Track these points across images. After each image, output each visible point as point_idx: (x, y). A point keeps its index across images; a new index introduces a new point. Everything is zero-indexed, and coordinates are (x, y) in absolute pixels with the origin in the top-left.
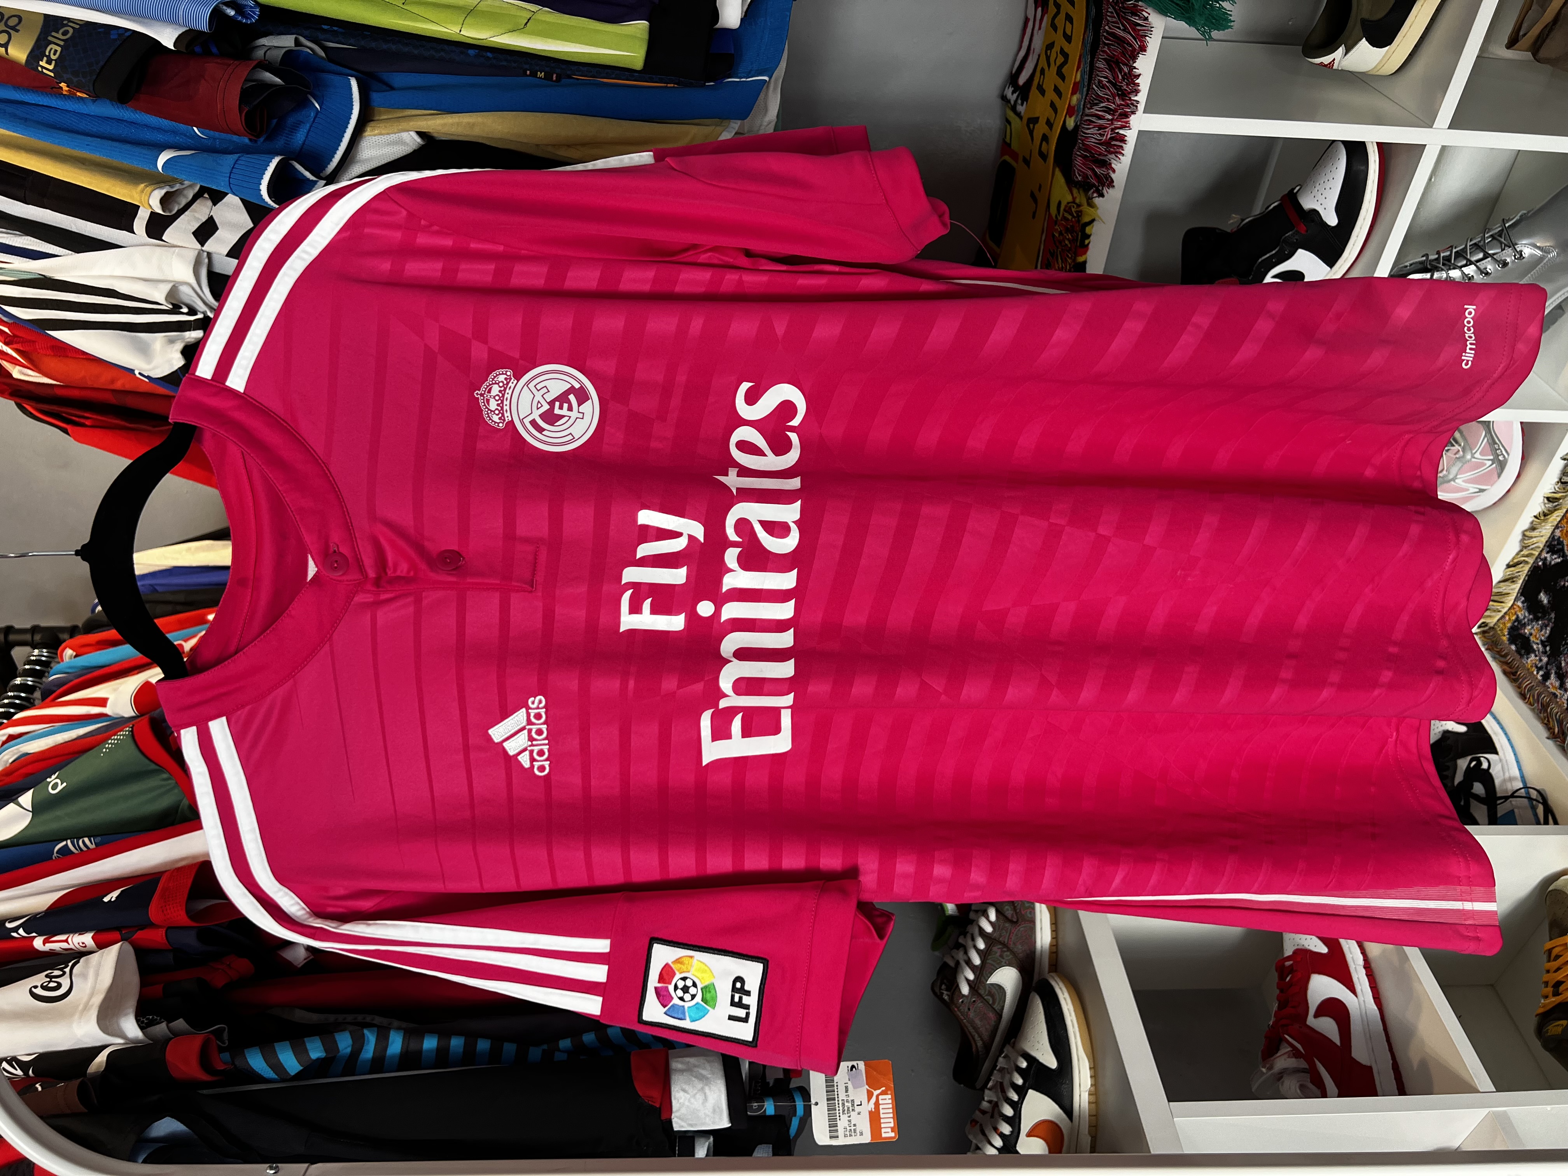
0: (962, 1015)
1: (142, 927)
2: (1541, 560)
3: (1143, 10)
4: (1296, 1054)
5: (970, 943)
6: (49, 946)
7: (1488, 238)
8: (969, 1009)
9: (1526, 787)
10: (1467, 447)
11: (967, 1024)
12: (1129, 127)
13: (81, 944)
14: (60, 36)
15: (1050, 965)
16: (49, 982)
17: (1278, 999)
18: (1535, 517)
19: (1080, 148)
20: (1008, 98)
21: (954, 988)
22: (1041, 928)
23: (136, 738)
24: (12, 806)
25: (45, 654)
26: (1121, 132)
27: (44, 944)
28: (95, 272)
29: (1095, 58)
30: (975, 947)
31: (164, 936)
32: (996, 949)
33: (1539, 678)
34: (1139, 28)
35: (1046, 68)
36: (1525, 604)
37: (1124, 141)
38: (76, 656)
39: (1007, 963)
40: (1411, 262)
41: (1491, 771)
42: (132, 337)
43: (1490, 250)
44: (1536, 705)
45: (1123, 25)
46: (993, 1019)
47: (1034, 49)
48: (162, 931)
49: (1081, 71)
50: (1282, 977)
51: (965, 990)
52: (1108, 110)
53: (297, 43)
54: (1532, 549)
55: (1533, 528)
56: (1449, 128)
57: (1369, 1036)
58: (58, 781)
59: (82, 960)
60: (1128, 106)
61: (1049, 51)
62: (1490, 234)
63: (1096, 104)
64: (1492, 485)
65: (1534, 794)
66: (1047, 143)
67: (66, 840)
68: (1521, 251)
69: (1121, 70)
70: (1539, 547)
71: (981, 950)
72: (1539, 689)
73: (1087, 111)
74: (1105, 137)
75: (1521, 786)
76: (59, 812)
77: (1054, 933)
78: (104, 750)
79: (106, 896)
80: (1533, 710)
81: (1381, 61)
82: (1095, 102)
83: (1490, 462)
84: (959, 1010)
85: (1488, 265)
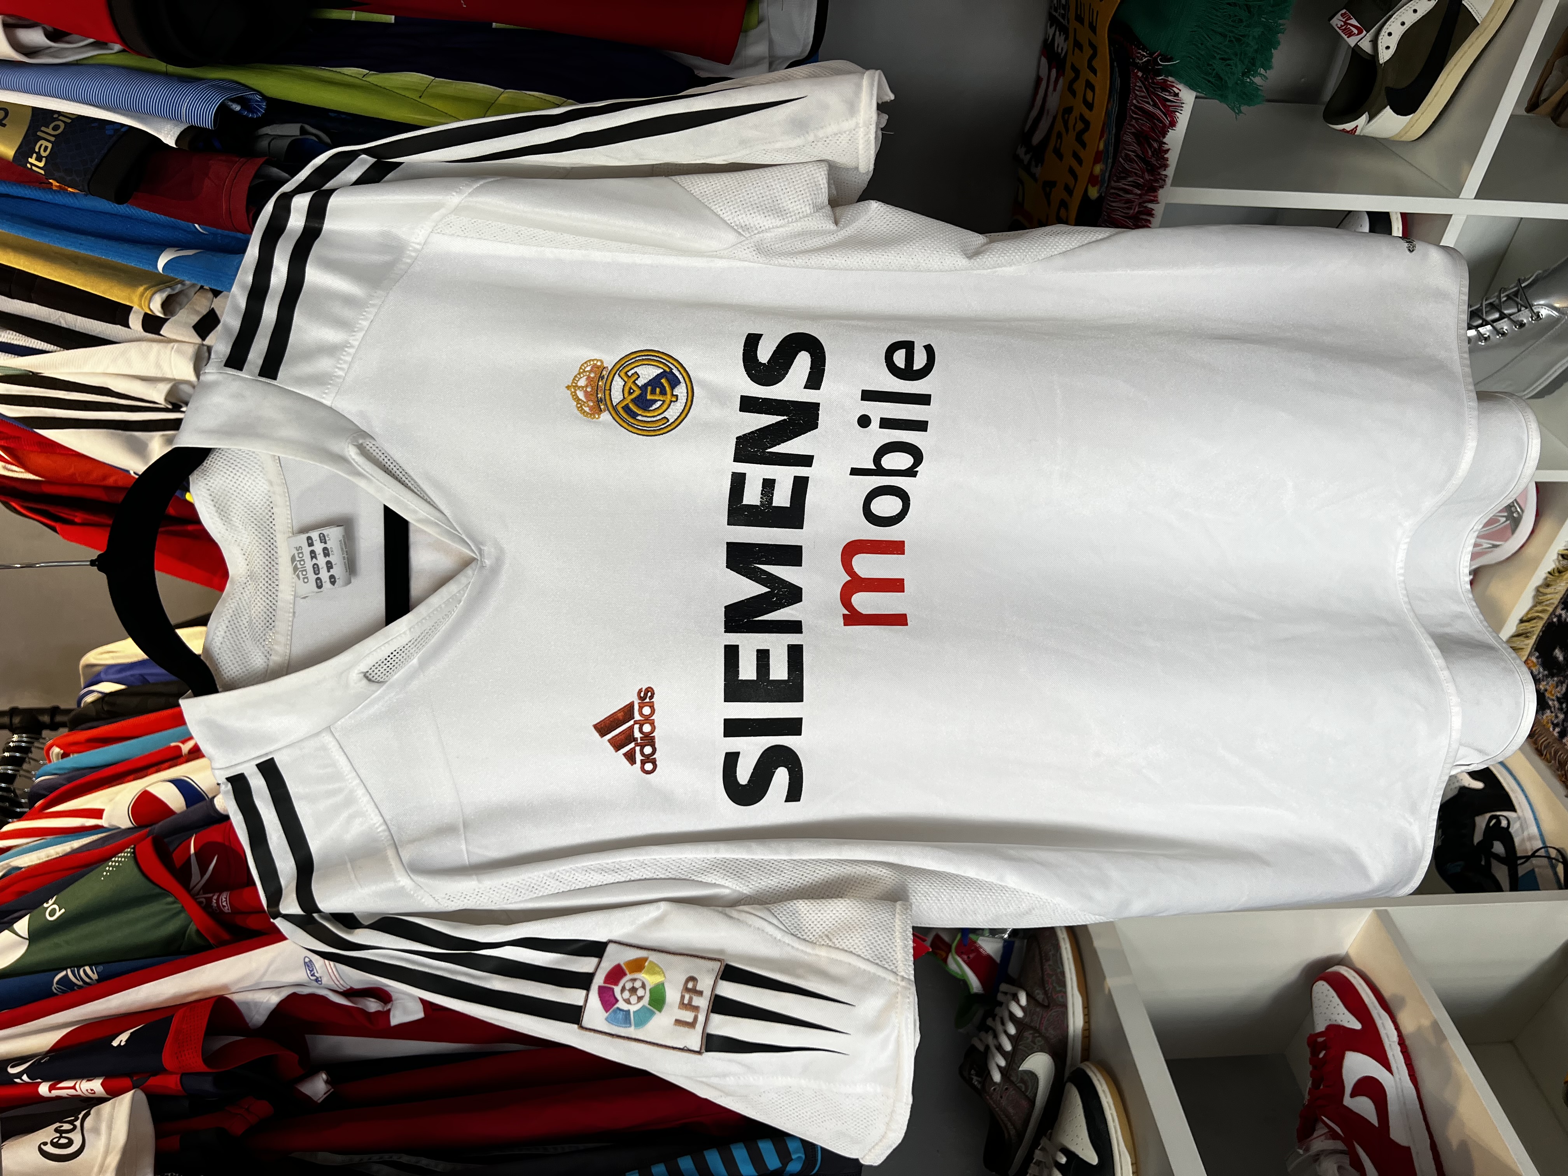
0: (993, 1102)
1: (155, 1073)
2: (1556, 616)
3: (1174, 86)
4: (1333, 1135)
5: (1000, 1028)
6: (55, 1093)
7: (1504, 297)
8: (1001, 1097)
9: (1545, 847)
11: (998, 1111)
12: (1157, 201)
13: (90, 1091)
14: (50, 131)
15: (1084, 1052)
16: (59, 1137)
17: (1312, 1077)
18: (1549, 573)
19: (1105, 221)
20: (1021, 157)
21: (984, 1072)
22: (1073, 1013)
23: (139, 860)
24: (6, 933)
25: (25, 739)
26: (1150, 206)
27: (50, 1091)
28: (86, 369)
29: (1121, 131)
30: (1006, 1032)
31: (179, 1083)
32: (1028, 1034)
33: (1556, 734)
34: (1169, 103)
36: (1540, 660)
37: (1152, 215)
38: (64, 755)
39: (1040, 1049)
41: (1510, 830)
42: (128, 437)
43: (1507, 309)
44: (1553, 762)
45: (1153, 100)
46: (1026, 1107)
47: (1048, 111)
48: (176, 1077)
49: (1105, 142)
50: (1315, 1053)
51: (997, 1077)
52: (1137, 186)
53: (303, 131)
54: (1547, 605)
55: (1547, 585)
56: (1475, 199)
57: (1406, 1115)
58: (56, 906)
60: (1156, 181)
61: (1066, 115)
62: (1505, 294)
63: (1124, 178)
64: (1506, 541)
65: (1553, 853)
66: (1067, 208)
67: (66, 969)
68: (1539, 312)
69: (1151, 146)
70: (1553, 604)
71: (1012, 1036)
72: (1556, 746)
73: (1113, 184)
74: (1132, 211)
75: (1541, 845)
76: (58, 939)
77: (1086, 1017)
78: (105, 873)
79: (114, 1039)
80: (1550, 767)
81: (1405, 126)
82: (1123, 175)
83: (1504, 519)
84: (991, 1098)
85: (1505, 325)
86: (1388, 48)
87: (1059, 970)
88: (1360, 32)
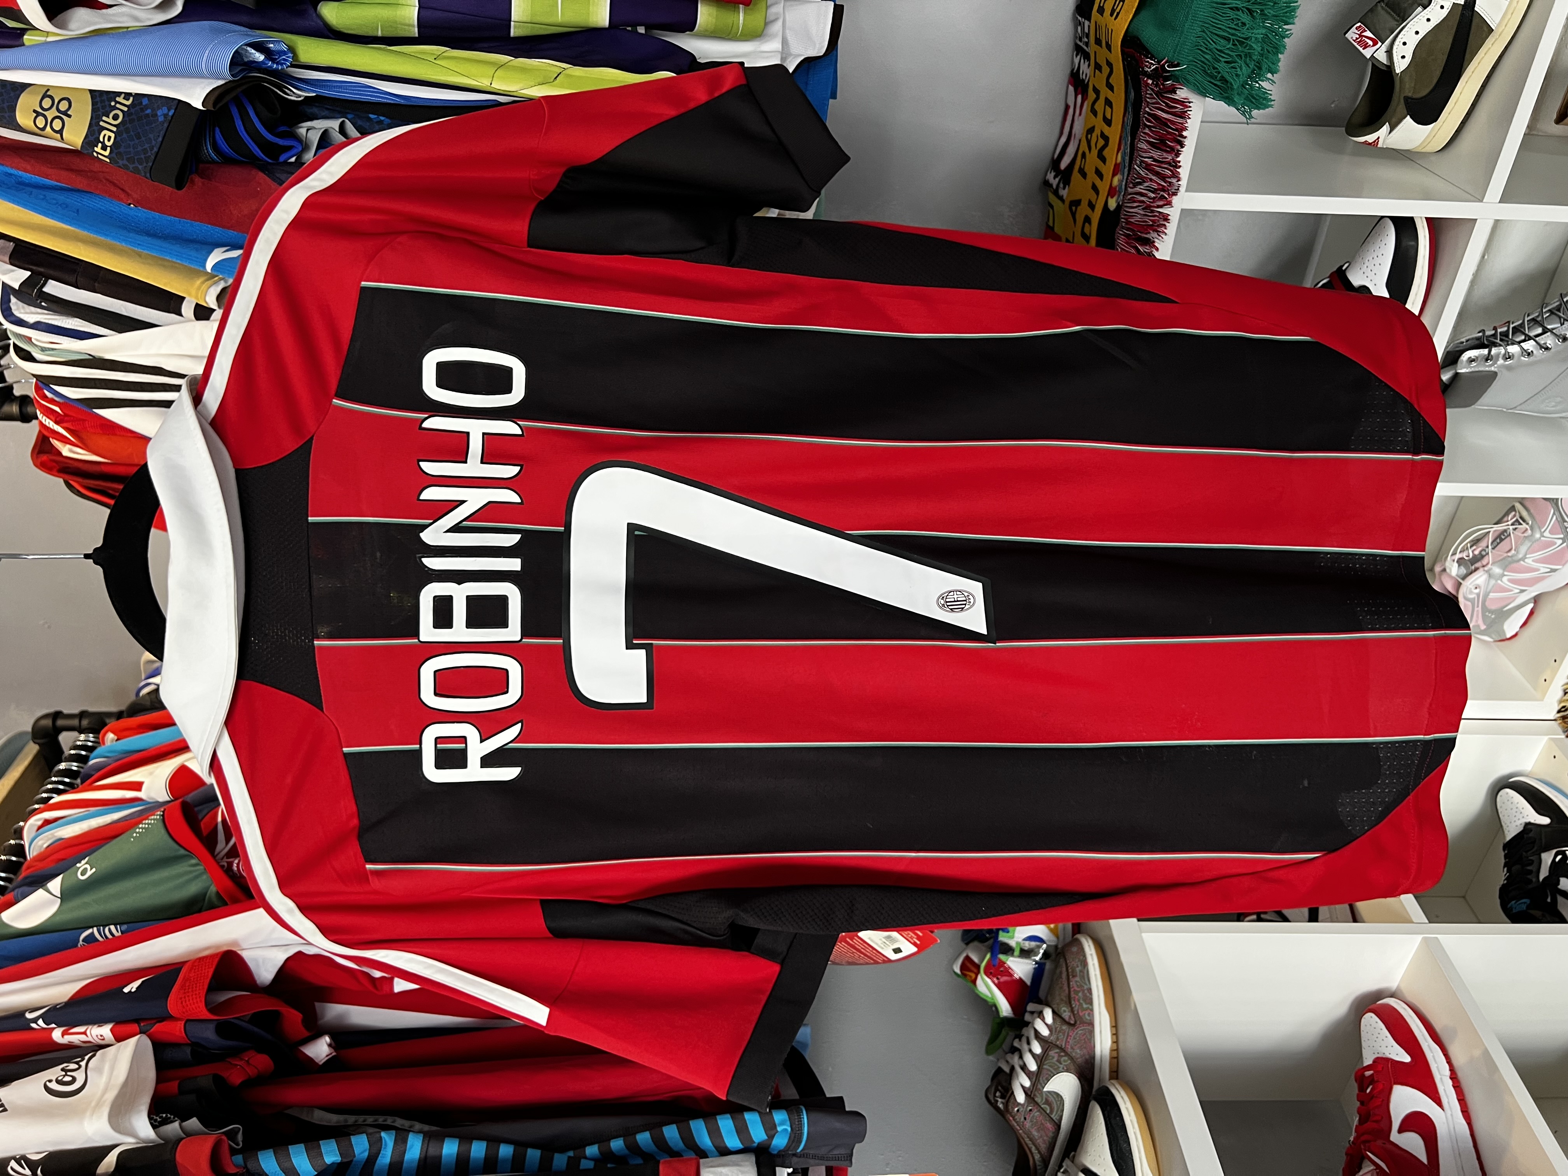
0: (1018, 1125)
1: (161, 1019)
5: (1025, 1047)
6: (68, 1039)
7: (1546, 312)
8: (1025, 1119)
10: (1536, 527)
11: (1023, 1135)
12: (1172, 205)
13: (100, 1037)
15: (1111, 1072)
16: (64, 1076)
17: (1358, 1112)
19: (1123, 227)
20: (1050, 182)
21: (1008, 1095)
22: (1101, 1032)
23: (167, 822)
24: (41, 892)
25: (91, 739)
26: (1164, 210)
27: (63, 1036)
28: (143, 351)
29: (1135, 139)
30: (1030, 1051)
31: (183, 1030)
32: (1054, 1053)
35: (1087, 151)
37: (1167, 220)
38: (117, 740)
39: (1065, 1068)
40: (1467, 338)
43: (1549, 325)
46: (1051, 1129)
47: (1075, 135)
48: (181, 1024)
49: (1122, 153)
50: (1362, 1089)
51: (1021, 1097)
52: (1150, 189)
56: (1500, 202)
57: (1458, 1154)
58: (88, 866)
59: (99, 1053)
61: (1089, 136)
62: (1548, 308)
63: (1138, 183)
66: (1090, 223)
67: (92, 927)
71: (1038, 1055)
73: (1130, 190)
76: (87, 898)
77: (1115, 1037)
78: (135, 835)
79: (126, 986)
81: (1428, 136)
82: (1136, 181)
84: (1014, 1120)
85: (1548, 340)
86: (1403, 57)
87: (1086, 987)
88: (1375, 44)
